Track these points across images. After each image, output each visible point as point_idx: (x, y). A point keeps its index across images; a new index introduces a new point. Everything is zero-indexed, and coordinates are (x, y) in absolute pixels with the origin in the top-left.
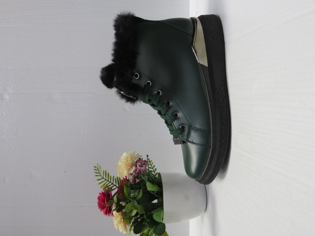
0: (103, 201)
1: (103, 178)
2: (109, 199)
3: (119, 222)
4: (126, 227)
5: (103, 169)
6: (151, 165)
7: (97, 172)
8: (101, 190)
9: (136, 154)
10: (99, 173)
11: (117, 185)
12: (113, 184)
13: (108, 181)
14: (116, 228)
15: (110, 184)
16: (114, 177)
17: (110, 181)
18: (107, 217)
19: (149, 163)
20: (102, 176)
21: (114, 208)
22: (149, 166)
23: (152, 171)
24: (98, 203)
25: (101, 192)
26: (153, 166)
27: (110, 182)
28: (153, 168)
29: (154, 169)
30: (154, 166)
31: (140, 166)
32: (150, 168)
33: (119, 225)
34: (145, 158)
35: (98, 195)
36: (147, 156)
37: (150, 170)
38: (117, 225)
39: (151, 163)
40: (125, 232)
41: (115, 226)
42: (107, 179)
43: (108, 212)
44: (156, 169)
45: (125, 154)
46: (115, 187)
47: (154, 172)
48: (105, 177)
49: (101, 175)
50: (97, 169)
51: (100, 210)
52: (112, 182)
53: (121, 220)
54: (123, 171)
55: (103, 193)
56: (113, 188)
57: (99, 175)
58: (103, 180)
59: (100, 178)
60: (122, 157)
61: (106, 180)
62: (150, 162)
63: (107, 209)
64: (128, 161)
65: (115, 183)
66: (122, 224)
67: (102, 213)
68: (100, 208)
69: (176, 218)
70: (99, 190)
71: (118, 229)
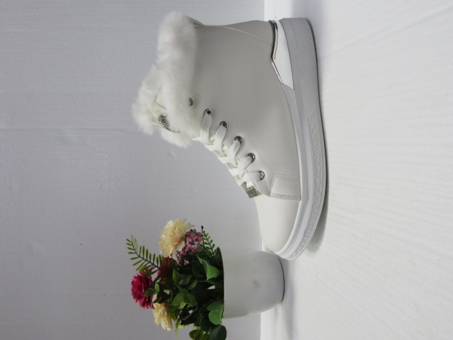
0: (140, 288)
1: (139, 256)
2: (148, 287)
3: (161, 316)
4: (170, 323)
5: (139, 244)
6: (207, 240)
7: (131, 247)
8: (137, 273)
10: (134, 250)
11: (159, 265)
12: (153, 264)
13: (147, 260)
14: (157, 324)
15: (149, 264)
16: (154, 255)
17: (149, 260)
18: (147, 310)
20: (138, 254)
21: (155, 297)
22: (205, 241)
23: (208, 248)
24: (133, 290)
25: (136, 275)
26: (209, 241)
27: (150, 262)
28: (209, 244)
29: (211, 245)
30: (212, 241)
31: (190, 243)
32: (206, 243)
33: (162, 319)
34: (199, 230)
35: (131, 279)
36: (202, 227)
37: (206, 246)
38: (159, 319)
39: (208, 237)
40: (169, 329)
41: (156, 321)
42: (145, 258)
43: (147, 303)
44: (214, 245)
45: (171, 224)
46: (156, 269)
47: (211, 249)
48: (142, 255)
49: (136, 253)
50: (131, 244)
51: (134, 300)
52: (152, 261)
53: (164, 312)
54: (167, 246)
55: (138, 278)
56: (153, 271)
58: (140, 259)
59: (135, 256)
60: (166, 227)
61: (143, 259)
62: (205, 236)
63: (146, 298)
64: (175, 234)
65: (156, 264)
66: (165, 318)
67: (137, 305)
68: (134, 297)
70: (134, 272)
71: (160, 324)
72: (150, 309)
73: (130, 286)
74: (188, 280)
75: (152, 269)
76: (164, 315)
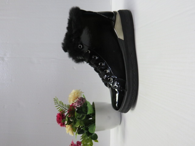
0: (60, 119)
1: (59, 105)
2: (63, 118)
4: (73, 133)
5: (59, 100)
8: (59, 112)
9: (80, 91)
10: (57, 102)
11: (68, 109)
12: (65, 108)
13: (62, 107)
16: (66, 105)
17: (63, 107)
18: (63, 128)
20: (59, 104)
21: (66, 122)
24: (57, 119)
25: (58, 113)
35: (56, 115)
40: (72, 135)
41: (67, 132)
42: (62, 106)
43: (63, 125)
45: (73, 91)
46: (67, 110)
48: (60, 105)
49: (58, 104)
50: (55, 100)
51: (58, 124)
52: (65, 107)
53: (70, 129)
55: (59, 114)
56: (65, 111)
57: (57, 103)
58: (59, 106)
59: (57, 105)
61: (61, 106)
63: (62, 123)
64: (75, 95)
66: (71, 131)
67: (59, 125)
68: (58, 122)
70: (57, 112)
71: (69, 133)
72: (64, 127)
73: (56, 118)
74: (81, 116)
75: (65, 110)
76: (70, 130)
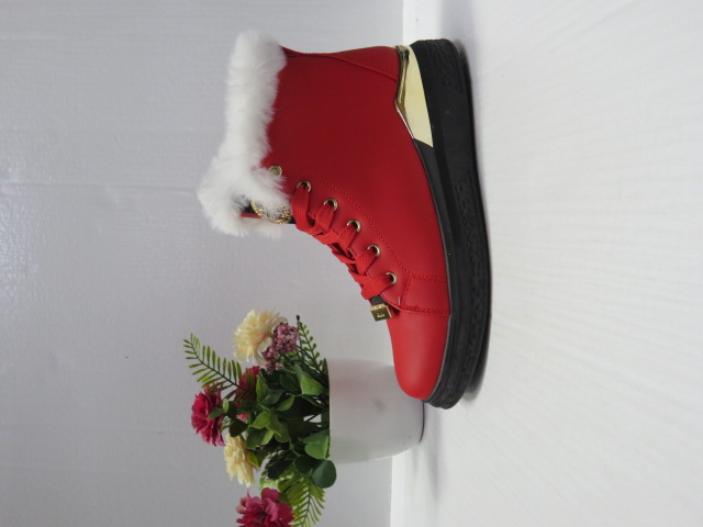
0: (202, 410)
1: (202, 363)
2: (214, 405)
3: (238, 462)
4: (251, 474)
5: (203, 343)
6: (305, 336)
7: (191, 350)
10: (195, 353)
12: (223, 376)
13: (213, 369)
14: (231, 476)
15: (218, 376)
16: (225, 360)
17: (216, 368)
19: (301, 331)
20: (201, 358)
22: (303, 338)
23: (306, 349)
25: (198, 393)
26: (308, 337)
27: (218, 373)
28: (308, 343)
29: (312, 344)
30: (311, 338)
32: (304, 342)
33: (238, 467)
34: (293, 323)
36: (298, 318)
37: (304, 346)
38: (233, 468)
39: (306, 331)
40: (248, 485)
41: (229, 470)
42: (211, 366)
43: (212, 433)
44: (315, 345)
45: (250, 314)
46: (228, 384)
47: (312, 350)
48: (206, 362)
49: (198, 358)
50: (191, 345)
51: (194, 431)
52: (222, 372)
53: (241, 456)
55: (201, 395)
56: (225, 385)
57: (194, 356)
58: (203, 367)
59: (197, 362)
60: (245, 320)
61: (209, 367)
62: (303, 329)
63: (209, 427)
65: (227, 376)
66: (243, 465)
67: (199, 437)
68: (195, 427)
69: (359, 452)
71: (236, 478)
72: (218, 446)
75: (222, 383)
76: (241, 460)
